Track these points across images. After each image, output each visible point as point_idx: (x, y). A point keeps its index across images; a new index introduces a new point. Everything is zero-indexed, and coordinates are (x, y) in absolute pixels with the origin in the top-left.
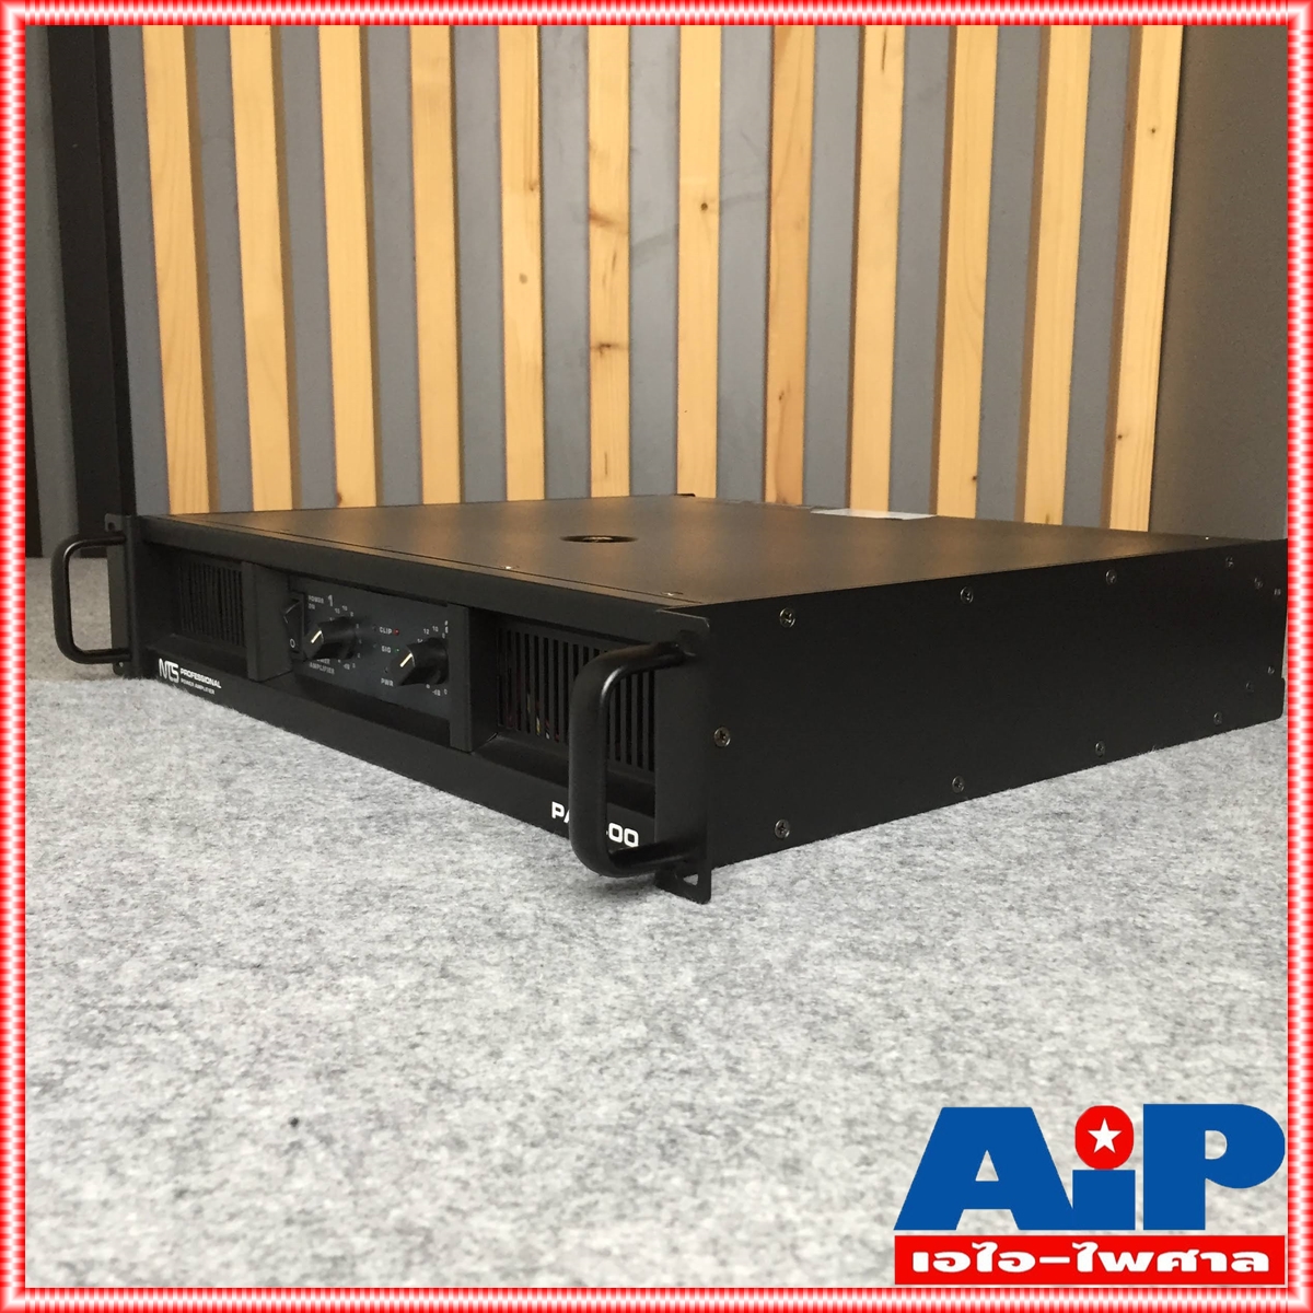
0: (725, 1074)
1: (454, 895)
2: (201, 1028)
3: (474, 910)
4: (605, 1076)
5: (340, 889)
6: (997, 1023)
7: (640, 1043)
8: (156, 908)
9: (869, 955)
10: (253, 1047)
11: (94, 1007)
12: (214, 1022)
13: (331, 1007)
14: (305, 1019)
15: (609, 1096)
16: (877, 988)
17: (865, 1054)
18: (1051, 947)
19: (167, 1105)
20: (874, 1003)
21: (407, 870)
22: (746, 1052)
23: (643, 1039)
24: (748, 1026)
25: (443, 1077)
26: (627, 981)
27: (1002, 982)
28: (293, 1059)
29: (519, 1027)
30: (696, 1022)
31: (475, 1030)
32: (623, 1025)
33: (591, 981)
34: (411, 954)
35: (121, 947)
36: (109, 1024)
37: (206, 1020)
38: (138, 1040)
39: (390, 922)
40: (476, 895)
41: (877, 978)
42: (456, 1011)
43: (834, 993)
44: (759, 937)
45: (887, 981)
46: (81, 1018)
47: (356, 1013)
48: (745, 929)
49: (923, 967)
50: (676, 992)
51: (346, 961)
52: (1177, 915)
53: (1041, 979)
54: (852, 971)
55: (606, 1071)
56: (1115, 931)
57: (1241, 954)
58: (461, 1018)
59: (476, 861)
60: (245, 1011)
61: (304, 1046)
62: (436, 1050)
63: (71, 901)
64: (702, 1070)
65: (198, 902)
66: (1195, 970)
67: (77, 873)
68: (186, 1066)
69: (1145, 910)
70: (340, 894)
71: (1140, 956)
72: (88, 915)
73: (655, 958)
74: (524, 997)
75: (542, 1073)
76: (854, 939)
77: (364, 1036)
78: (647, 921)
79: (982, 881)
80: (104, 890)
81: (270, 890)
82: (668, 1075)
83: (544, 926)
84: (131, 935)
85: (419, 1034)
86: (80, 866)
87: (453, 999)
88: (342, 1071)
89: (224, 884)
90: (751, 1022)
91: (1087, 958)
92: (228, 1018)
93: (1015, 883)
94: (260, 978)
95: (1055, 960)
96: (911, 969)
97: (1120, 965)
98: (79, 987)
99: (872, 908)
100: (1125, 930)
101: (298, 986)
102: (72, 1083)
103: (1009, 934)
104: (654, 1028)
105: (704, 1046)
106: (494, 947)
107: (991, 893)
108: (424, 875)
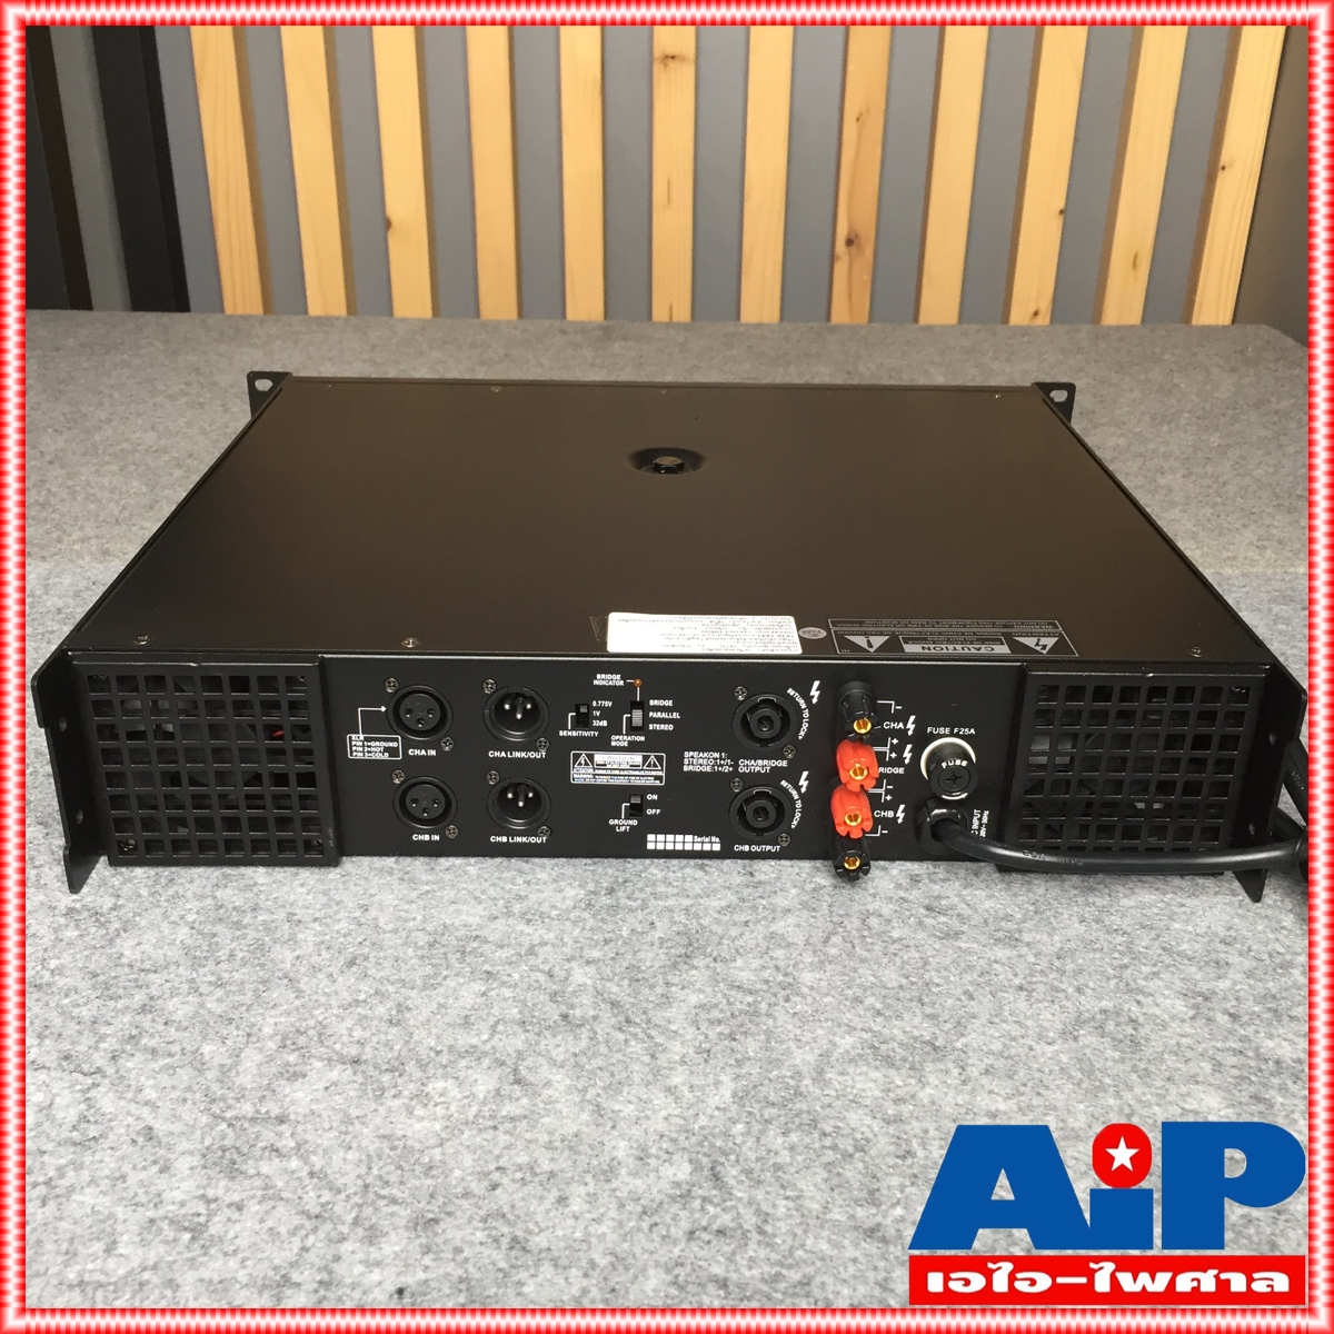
0: (755, 1236)
1: (523, 951)
2: (315, 1153)
3: (542, 978)
4: (654, 1236)
5: (422, 939)
7: (685, 1187)
8: (262, 965)
9: (889, 1062)
10: (360, 1182)
11: (223, 1119)
12: (326, 1144)
13: (420, 1128)
14: (401, 1143)
15: (657, 1266)
16: (891, 1111)
17: (874, 1211)
18: (1049, 1049)
19: (294, 1264)
20: (887, 1133)
21: (480, 910)
22: (774, 1206)
23: (687, 1183)
24: (778, 1167)
25: (519, 1232)
26: (670, 1090)
28: (394, 1201)
29: (582, 1161)
30: (733, 1157)
31: (546, 1166)
32: (669, 1160)
34: (488, 1047)
35: (237, 1028)
36: (238, 1143)
37: (319, 1142)
38: (266, 1168)
39: (469, 994)
40: (541, 951)
41: (892, 1095)
42: (528, 1136)
43: (853, 1118)
44: (792, 1028)
45: (898, 1101)
46: (214, 1133)
47: (444, 1135)
48: (779, 1012)
49: (933, 1079)
50: (717, 1113)
51: (432, 1054)
52: (1168, 1001)
53: (1036, 1101)
54: (871, 1085)
55: (654, 1229)
56: (1110, 1026)
57: (1218, 1066)
58: (533, 1146)
59: (542, 896)
60: (351, 1129)
61: (402, 1183)
62: (513, 1193)
63: (187, 950)
64: (735, 1230)
65: (298, 958)
66: (1173, 1091)
67: (188, 906)
68: (307, 1208)
69: (1141, 991)
70: (422, 948)
71: (1127, 1067)
72: (204, 976)
73: (699, 1059)
74: (585, 1116)
75: (602, 1229)
76: (876, 1034)
77: (452, 1170)
78: (694, 999)
79: (998, 940)
80: (214, 935)
81: (360, 940)
82: (705, 1236)
83: (603, 1006)
84: (244, 1008)
85: (498, 1169)
86: (189, 894)
87: (525, 1117)
88: (436, 1221)
89: (318, 928)
90: (779, 1160)
91: (1081, 1070)
92: (337, 1138)
93: (1028, 945)
94: (359, 1078)
95: (1051, 1072)
96: (923, 1083)
97: (1107, 1081)
98: (208, 1088)
99: (896, 984)
100: (1118, 1024)
101: (393, 1092)
102: (215, 1228)
103: (1016, 1031)
104: (697, 1166)
105: (739, 1194)
106: (559, 1039)
107: (1004, 960)
108: (495, 918)
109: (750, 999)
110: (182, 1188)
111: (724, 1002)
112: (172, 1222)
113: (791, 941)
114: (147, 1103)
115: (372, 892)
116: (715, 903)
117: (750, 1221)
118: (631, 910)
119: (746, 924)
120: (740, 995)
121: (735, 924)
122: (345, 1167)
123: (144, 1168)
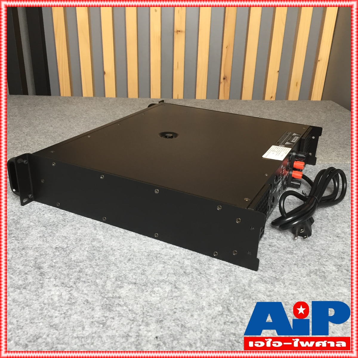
0: (240, 324)
1: (171, 257)
2: (129, 305)
3: (177, 263)
4: (216, 324)
5: (146, 254)
8: (107, 261)
9: (266, 282)
10: (142, 312)
11: (105, 298)
12: (132, 303)
13: (154, 299)
14: (150, 303)
15: (218, 330)
16: (268, 294)
18: (304, 279)
19: (129, 332)
20: (268, 299)
21: (159, 247)
22: (244, 316)
23: (222, 311)
24: (243, 307)
25: (183, 323)
26: (214, 289)
27: (295, 292)
28: (151, 316)
29: (195, 306)
30: (232, 305)
31: (186, 308)
32: (216, 306)
33: (207, 290)
34: (167, 280)
35: (104, 276)
36: (110, 303)
37: (130, 303)
38: (118, 309)
39: (160, 267)
42: (181, 301)
45: (270, 291)
46: (103, 301)
47: (160, 301)
49: (277, 286)
50: (226, 295)
51: (154, 282)
52: (331, 267)
53: (303, 291)
54: (262, 288)
55: (216, 322)
56: (318, 273)
58: (182, 303)
60: (137, 299)
61: (152, 312)
62: (180, 314)
63: (88, 257)
64: (235, 322)
65: (116, 259)
66: (335, 288)
67: (86, 247)
68: (130, 318)
69: (324, 265)
70: (146, 256)
71: (324, 283)
72: (93, 263)
73: (220, 282)
74: (194, 296)
75: (203, 322)
76: (262, 276)
77: (164, 309)
78: (216, 268)
79: (288, 253)
80: (94, 253)
81: (130, 254)
82: (229, 324)
83: (194, 270)
84: (105, 271)
85: (175, 308)
86: (85, 243)
87: (179, 296)
88: (162, 321)
89: (120, 252)
90: (243, 306)
91: (313, 283)
92: (134, 302)
93: (295, 254)
94: (137, 287)
95: (305, 284)
96: (275, 287)
98: (100, 290)
99: (264, 264)
100: (320, 273)
101: (146, 290)
102: (108, 323)
103: (295, 274)
104: (223, 307)
105: (235, 314)
106: (184, 277)
107: (290, 258)
108: (163, 249)
109: (229, 268)
110: (98, 314)
112: (97, 322)
114: (85, 294)
115: (131, 242)
117: (238, 320)
120: (227, 267)
122: (137, 308)
123: (88, 310)
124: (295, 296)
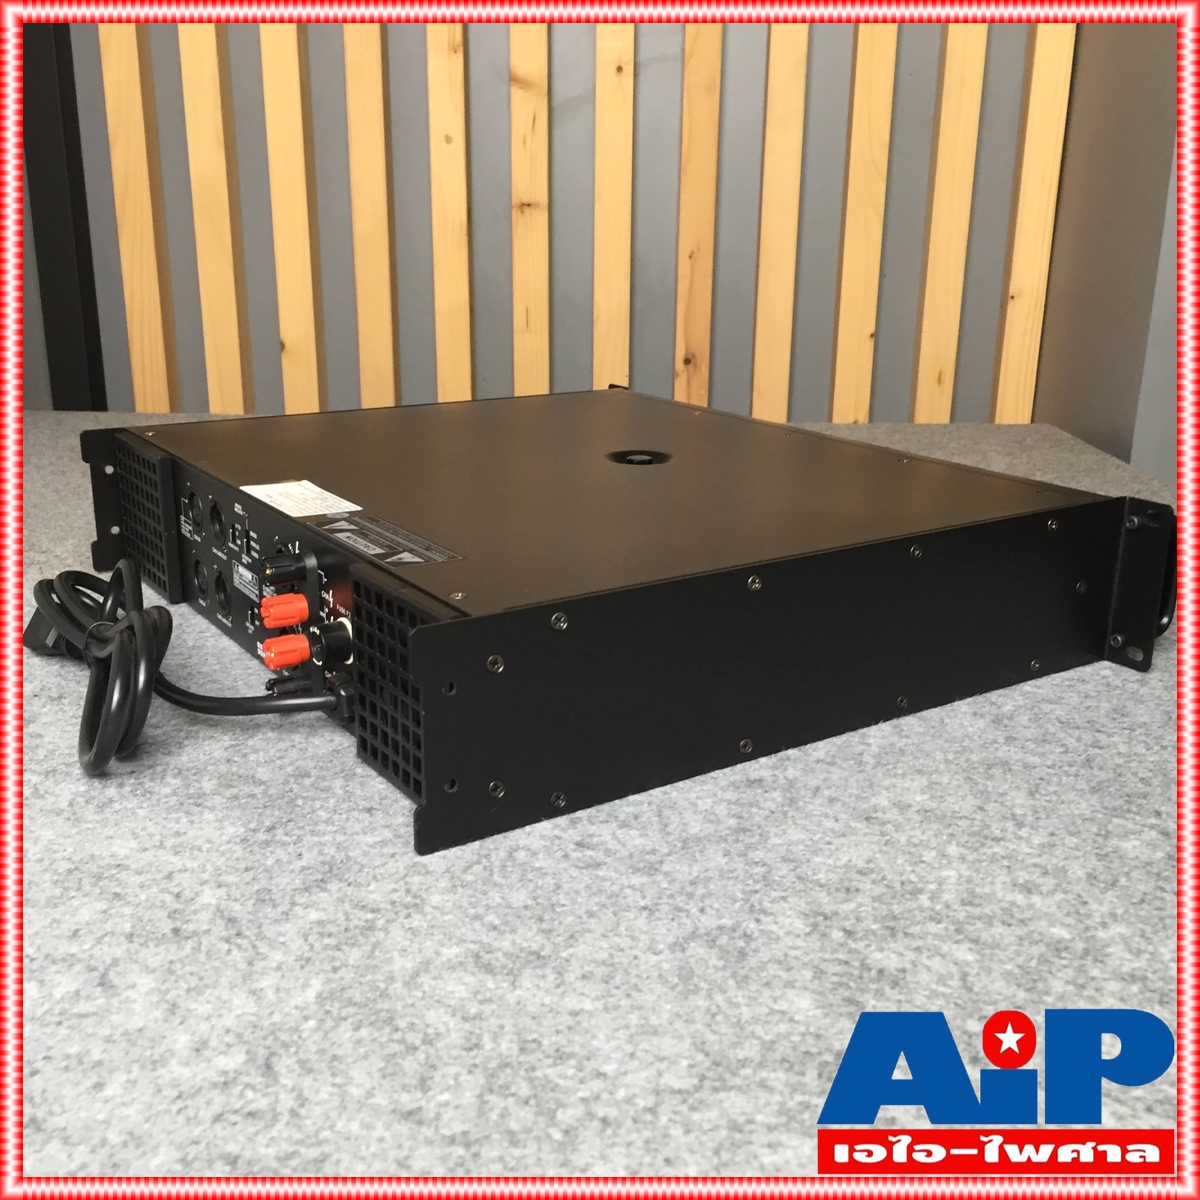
0: (286, 1118)
1: (160, 877)
3: (168, 898)
4: (180, 1118)
5: (64, 867)
6: (556, 1058)
7: (232, 1075)
9: (489, 969)
15: (171, 1144)
16: (473, 1010)
17: (420, 1095)
18: (653, 959)
20: (462, 1029)
21: (133, 843)
22: (317, 1091)
23: (235, 1071)
24: (335, 1058)
27: (588, 1005)
29: (136, 1052)
30: (293, 1050)
31: (96, 1056)
32: (226, 1053)
34: (86, 955)
39: (87, 912)
40: (178, 878)
41: (479, 997)
42: (90, 1030)
43: (432, 1016)
44: (402, 940)
45: (484, 1001)
48: (395, 929)
49: (527, 983)
50: (294, 1011)
52: (788, 920)
53: (624, 1002)
54: (461, 988)
55: (184, 1112)
56: (724, 940)
57: (819, 973)
58: (90, 1039)
59: (200, 833)
64: (267, 1112)
66: (767, 993)
69: (764, 912)
71: (728, 973)
73: (297, 965)
74: (158, 1014)
75: (128, 1112)
76: (484, 945)
78: (313, 915)
79: (637, 870)
82: (235, 1118)
83: (219, 921)
87: (95, 1014)
90: (340, 1052)
91: (678, 976)
93: (666, 873)
95: (648, 977)
96: (515, 986)
97: (703, 985)
99: (521, 904)
100: (732, 938)
103: (625, 942)
104: (251, 1057)
105: (285, 1082)
106: (162, 948)
107: (637, 886)
108: (145, 850)
109: (370, 916)
111: (343, 918)
113: (431, 869)
116: (370, 839)
117: (287, 1102)
118: (284, 844)
119: (393, 855)
120: (361, 913)
121: (382, 856)
124: (578, 1018)
